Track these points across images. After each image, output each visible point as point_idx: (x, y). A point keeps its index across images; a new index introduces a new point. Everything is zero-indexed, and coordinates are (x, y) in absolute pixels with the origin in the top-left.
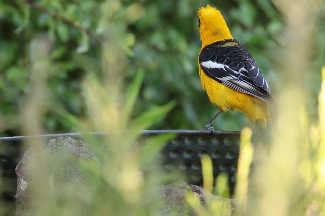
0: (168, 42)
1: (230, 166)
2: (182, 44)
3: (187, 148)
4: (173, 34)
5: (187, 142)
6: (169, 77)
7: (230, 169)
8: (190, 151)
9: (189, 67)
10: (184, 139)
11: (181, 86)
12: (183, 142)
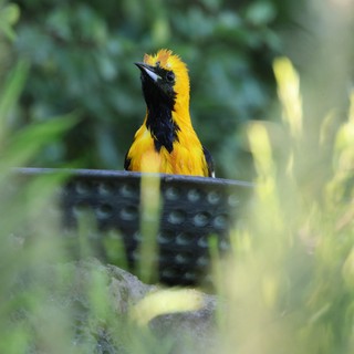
0: (75, 28)
1: (175, 236)
2: (99, 31)
3: (103, 202)
4: (85, 15)
5: (103, 191)
6: (75, 87)
7: (174, 240)
8: (106, 208)
9: (109, 70)
10: (98, 185)
11: (94, 104)
12: (97, 192)
